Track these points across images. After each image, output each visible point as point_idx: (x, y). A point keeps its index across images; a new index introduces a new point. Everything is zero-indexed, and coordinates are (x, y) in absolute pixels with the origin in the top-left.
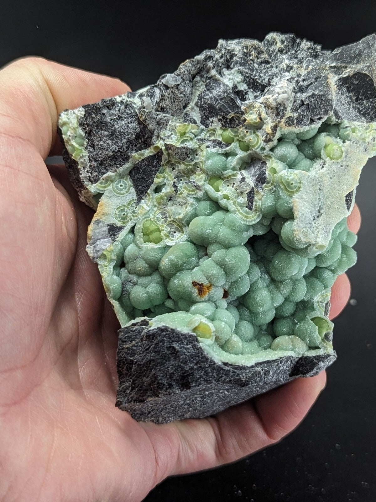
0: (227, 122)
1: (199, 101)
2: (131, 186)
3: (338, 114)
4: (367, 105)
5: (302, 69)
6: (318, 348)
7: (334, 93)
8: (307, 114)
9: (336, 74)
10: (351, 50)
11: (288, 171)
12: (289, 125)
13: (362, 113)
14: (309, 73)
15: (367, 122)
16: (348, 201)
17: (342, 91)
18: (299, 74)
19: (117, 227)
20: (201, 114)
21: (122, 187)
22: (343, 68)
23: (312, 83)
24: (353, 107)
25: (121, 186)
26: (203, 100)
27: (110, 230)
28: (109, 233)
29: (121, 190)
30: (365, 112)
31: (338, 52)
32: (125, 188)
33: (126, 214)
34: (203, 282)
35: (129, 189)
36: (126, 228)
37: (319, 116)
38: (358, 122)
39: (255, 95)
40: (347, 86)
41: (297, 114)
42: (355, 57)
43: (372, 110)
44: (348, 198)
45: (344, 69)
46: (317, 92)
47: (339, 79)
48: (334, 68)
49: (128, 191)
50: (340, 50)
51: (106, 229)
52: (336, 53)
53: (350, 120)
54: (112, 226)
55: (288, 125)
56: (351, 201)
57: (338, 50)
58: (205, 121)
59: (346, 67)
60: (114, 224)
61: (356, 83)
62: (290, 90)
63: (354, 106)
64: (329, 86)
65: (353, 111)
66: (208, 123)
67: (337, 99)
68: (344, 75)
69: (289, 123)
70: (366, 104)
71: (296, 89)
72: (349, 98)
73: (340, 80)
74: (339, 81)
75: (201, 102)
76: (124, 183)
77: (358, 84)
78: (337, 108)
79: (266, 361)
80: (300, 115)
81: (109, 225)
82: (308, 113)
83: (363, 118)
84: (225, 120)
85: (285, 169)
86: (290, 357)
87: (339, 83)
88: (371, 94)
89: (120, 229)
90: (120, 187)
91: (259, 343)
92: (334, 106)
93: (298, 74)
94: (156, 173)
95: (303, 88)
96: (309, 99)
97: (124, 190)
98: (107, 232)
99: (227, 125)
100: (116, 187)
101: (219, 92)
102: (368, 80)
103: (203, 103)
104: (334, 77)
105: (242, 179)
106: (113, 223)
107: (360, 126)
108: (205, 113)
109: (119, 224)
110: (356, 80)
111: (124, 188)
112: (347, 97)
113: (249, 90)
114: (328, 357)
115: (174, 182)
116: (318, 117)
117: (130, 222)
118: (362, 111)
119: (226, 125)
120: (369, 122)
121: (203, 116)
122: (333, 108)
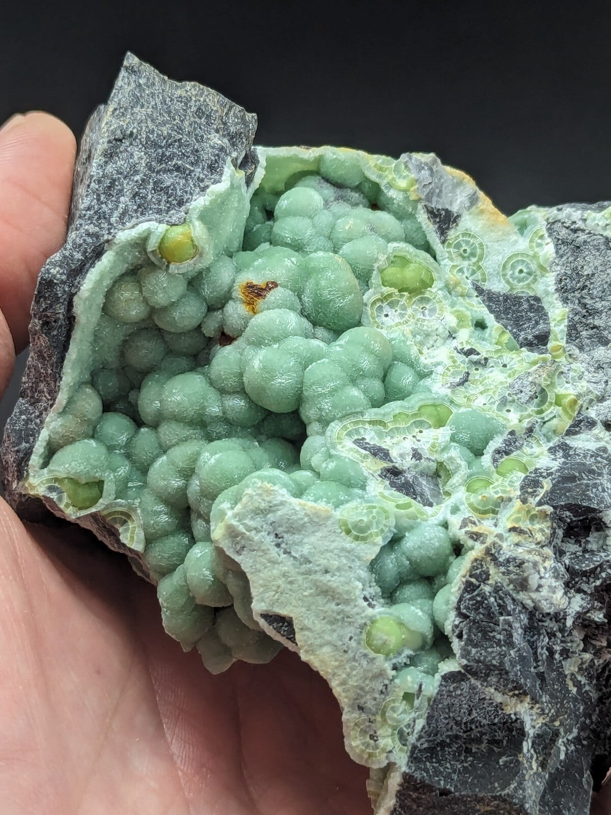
0: (539, 477)
1: (605, 456)
2: (512, 289)
3: (453, 682)
4: (448, 765)
5: (577, 669)
6: (45, 465)
7: (499, 698)
8: (480, 613)
9: (538, 736)
10: (575, 805)
11: (390, 531)
12: (473, 567)
13: (439, 749)
14: (561, 676)
15: (414, 747)
16: (281, 624)
17: (499, 729)
18: (568, 657)
19: (448, 228)
20: (581, 448)
21: (517, 271)
22: (544, 759)
23: (536, 660)
24: (457, 737)
25: (521, 271)
26: (605, 461)
27: (448, 212)
28: (443, 209)
29: (513, 267)
30: (437, 755)
31: (584, 780)
32: (512, 276)
33: (466, 255)
34: (266, 299)
35: (508, 282)
36: (438, 241)
37: (465, 637)
38: (423, 728)
39: (568, 554)
40: (505, 742)
41: (488, 594)
42: (557, 803)
43: (434, 767)
44: (286, 624)
45: (540, 759)
46: (513, 655)
47: (524, 731)
48: (551, 740)
49: (504, 279)
50: (586, 787)
51: (455, 209)
52: (585, 776)
53: (433, 709)
54: (455, 221)
55: (475, 564)
56: (278, 630)
57: (588, 783)
58: (563, 450)
59: (543, 765)
60: (457, 225)
61: (500, 761)
62: (539, 601)
63: (459, 741)
64: (517, 692)
65: (450, 733)
66: (557, 454)
67: (484, 699)
68: (526, 746)
69: (478, 569)
70: (451, 764)
71: (540, 624)
72: (478, 735)
73: (522, 733)
74: (520, 729)
75: (602, 458)
76: (523, 278)
77: (498, 763)
78: (465, 685)
79: (69, 344)
80: (484, 598)
81: (459, 216)
82: (482, 616)
83: (426, 745)
84: (545, 474)
85: (396, 527)
86: (55, 400)
87: (517, 729)
88: (467, 782)
89: (443, 232)
90: (520, 267)
91: (112, 369)
92: (473, 681)
93: (570, 655)
94: (513, 334)
95: (534, 635)
96: (506, 630)
97: (511, 272)
98: (447, 207)
99: (533, 475)
100: (523, 262)
101: (604, 491)
102: (496, 785)
103: (599, 459)
104: (534, 727)
105: (420, 455)
106: (460, 225)
107: (412, 724)
108: (578, 455)
109: (452, 234)
110: (506, 762)
111: (513, 273)
112: (482, 734)
113: (581, 549)
114: (17, 476)
115: (478, 354)
116: (464, 633)
117: (447, 255)
118: (443, 749)
119: (535, 473)
120: (412, 752)
121: (575, 451)
122: (469, 676)
